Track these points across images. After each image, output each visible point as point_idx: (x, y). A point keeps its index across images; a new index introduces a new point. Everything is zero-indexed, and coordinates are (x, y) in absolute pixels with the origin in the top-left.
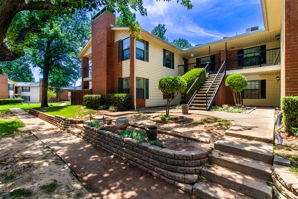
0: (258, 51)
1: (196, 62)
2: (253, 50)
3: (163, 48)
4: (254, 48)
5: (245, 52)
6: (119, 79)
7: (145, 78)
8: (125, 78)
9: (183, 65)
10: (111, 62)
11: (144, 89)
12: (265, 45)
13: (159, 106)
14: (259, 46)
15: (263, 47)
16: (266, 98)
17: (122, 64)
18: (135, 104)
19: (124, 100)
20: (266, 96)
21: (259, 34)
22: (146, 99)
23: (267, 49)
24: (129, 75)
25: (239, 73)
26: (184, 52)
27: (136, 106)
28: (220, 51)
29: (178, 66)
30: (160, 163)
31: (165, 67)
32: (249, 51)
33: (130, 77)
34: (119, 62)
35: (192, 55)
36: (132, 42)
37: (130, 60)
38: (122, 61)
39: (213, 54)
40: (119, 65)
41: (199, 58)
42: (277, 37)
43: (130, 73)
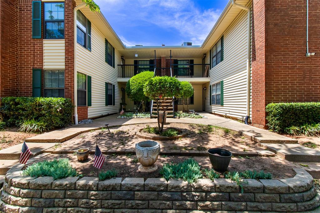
0: (188, 63)
2: (185, 62)
3: (105, 38)
4: (185, 61)
5: (179, 63)
6: (34, 70)
7: (88, 75)
8: (51, 70)
9: (121, 65)
10: (11, 35)
11: (86, 92)
12: (193, 60)
13: (102, 116)
14: (189, 60)
15: (192, 61)
16: (194, 104)
17: (42, 45)
18: (76, 116)
19: (60, 109)
20: (194, 102)
21: (189, 50)
22: (89, 107)
23: (194, 63)
24: (64, 67)
25: (187, 81)
26: (127, 49)
27: (78, 118)
28: (161, 57)
29: (118, 65)
30: (295, 204)
31: (106, 64)
32: (182, 63)
33: (66, 69)
34: (35, 39)
35: (136, 56)
36: (69, 12)
37: (64, 42)
38: (43, 40)
39: (152, 59)
40: (34, 45)
41: (137, 60)
42: (205, 56)
43: (64, 63)
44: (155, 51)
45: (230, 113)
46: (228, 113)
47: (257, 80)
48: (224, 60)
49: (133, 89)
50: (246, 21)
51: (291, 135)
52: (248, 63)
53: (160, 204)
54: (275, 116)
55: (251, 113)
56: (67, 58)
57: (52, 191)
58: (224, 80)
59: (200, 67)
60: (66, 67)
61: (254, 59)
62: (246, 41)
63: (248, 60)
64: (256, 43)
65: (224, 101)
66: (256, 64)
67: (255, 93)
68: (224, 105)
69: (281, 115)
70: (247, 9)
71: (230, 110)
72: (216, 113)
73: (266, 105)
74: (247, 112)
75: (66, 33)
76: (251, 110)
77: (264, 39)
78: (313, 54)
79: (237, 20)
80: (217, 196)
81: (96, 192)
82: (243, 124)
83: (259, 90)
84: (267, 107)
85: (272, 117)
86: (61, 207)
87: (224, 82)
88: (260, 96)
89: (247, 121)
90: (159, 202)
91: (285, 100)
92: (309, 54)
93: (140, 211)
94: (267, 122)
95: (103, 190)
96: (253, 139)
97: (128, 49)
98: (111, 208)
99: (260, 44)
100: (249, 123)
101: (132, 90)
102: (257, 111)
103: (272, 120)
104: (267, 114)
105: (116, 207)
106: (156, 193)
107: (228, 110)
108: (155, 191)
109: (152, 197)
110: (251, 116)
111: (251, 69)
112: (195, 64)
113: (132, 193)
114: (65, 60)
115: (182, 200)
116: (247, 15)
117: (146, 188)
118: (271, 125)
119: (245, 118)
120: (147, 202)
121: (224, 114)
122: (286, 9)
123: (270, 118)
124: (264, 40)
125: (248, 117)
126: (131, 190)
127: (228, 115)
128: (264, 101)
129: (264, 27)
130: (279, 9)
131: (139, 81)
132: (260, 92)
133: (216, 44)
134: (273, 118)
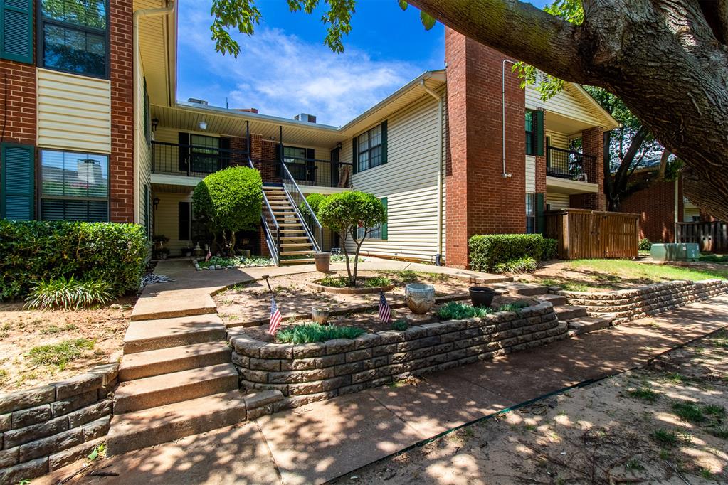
0: (304, 156)
1: (177, 142)
2: (297, 153)
3: (144, 75)
4: (299, 150)
5: (286, 151)
6: (7, 146)
12: (313, 150)
14: (305, 149)
15: (311, 153)
17: (35, 82)
21: (310, 130)
23: (316, 158)
24: (110, 148)
28: (251, 136)
29: (151, 142)
31: (145, 140)
32: (292, 152)
33: (114, 154)
34: (9, 61)
35: (204, 126)
36: (124, 18)
37: (108, 86)
38: (37, 68)
39: (227, 136)
40: (6, 76)
41: (188, 134)
42: (340, 146)
43: (110, 138)
44: (248, 122)
45: (403, 251)
46: (399, 251)
47: (455, 203)
48: (389, 164)
49: (221, 205)
50: (434, 113)
51: (500, 273)
52: (439, 177)
53: (464, 342)
54: (482, 251)
55: (444, 249)
56: (117, 127)
57: (359, 352)
58: (388, 196)
59: (326, 166)
60: (114, 149)
61: (449, 173)
62: (436, 143)
63: (439, 173)
64: (452, 151)
65: (389, 232)
66: (453, 181)
67: (452, 221)
68: (389, 239)
69: (489, 249)
70: (438, 98)
71: (403, 248)
72: (370, 253)
73: (469, 238)
74: (438, 249)
75: (114, 66)
76: (444, 245)
77: (465, 148)
78: (510, 176)
79: (418, 105)
80: (504, 326)
81: (406, 343)
82: (435, 266)
83: (458, 217)
84: (470, 240)
85: (477, 253)
86: (372, 368)
87: (389, 200)
88: (459, 226)
89: (439, 261)
90: (462, 341)
91: (486, 231)
92: (506, 175)
93: (448, 354)
94: (469, 260)
95: (412, 340)
96: (473, 281)
97: (179, 107)
98: (423, 358)
99: (460, 153)
100: (442, 264)
101: (217, 207)
102: (454, 246)
103: (478, 257)
104: (470, 250)
105: (428, 355)
106: (459, 333)
107: (399, 247)
108: (457, 331)
109: (456, 337)
110: (444, 254)
111: (444, 186)
112: (317, 161)
113: (439, 336)
114: (112, 131)
115: (479, 335)
116: (438, 105)
117: (450, 329)
118: (476, 263)
119: (435, 258)
120: (452, 344)
121: (393, 255)
122: (486, 114)
123: (473, 255)
124: (465, 151)
125: (440, 257)
126: (437, 335)
127: (399, 255)
128: (465, 232)
129: (465, 133)
130: (480, 112)
131: (235, 189)
132: (459, 220)
133: (369, 131)
134: (479, 254)
